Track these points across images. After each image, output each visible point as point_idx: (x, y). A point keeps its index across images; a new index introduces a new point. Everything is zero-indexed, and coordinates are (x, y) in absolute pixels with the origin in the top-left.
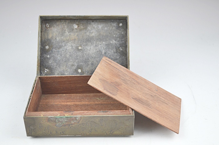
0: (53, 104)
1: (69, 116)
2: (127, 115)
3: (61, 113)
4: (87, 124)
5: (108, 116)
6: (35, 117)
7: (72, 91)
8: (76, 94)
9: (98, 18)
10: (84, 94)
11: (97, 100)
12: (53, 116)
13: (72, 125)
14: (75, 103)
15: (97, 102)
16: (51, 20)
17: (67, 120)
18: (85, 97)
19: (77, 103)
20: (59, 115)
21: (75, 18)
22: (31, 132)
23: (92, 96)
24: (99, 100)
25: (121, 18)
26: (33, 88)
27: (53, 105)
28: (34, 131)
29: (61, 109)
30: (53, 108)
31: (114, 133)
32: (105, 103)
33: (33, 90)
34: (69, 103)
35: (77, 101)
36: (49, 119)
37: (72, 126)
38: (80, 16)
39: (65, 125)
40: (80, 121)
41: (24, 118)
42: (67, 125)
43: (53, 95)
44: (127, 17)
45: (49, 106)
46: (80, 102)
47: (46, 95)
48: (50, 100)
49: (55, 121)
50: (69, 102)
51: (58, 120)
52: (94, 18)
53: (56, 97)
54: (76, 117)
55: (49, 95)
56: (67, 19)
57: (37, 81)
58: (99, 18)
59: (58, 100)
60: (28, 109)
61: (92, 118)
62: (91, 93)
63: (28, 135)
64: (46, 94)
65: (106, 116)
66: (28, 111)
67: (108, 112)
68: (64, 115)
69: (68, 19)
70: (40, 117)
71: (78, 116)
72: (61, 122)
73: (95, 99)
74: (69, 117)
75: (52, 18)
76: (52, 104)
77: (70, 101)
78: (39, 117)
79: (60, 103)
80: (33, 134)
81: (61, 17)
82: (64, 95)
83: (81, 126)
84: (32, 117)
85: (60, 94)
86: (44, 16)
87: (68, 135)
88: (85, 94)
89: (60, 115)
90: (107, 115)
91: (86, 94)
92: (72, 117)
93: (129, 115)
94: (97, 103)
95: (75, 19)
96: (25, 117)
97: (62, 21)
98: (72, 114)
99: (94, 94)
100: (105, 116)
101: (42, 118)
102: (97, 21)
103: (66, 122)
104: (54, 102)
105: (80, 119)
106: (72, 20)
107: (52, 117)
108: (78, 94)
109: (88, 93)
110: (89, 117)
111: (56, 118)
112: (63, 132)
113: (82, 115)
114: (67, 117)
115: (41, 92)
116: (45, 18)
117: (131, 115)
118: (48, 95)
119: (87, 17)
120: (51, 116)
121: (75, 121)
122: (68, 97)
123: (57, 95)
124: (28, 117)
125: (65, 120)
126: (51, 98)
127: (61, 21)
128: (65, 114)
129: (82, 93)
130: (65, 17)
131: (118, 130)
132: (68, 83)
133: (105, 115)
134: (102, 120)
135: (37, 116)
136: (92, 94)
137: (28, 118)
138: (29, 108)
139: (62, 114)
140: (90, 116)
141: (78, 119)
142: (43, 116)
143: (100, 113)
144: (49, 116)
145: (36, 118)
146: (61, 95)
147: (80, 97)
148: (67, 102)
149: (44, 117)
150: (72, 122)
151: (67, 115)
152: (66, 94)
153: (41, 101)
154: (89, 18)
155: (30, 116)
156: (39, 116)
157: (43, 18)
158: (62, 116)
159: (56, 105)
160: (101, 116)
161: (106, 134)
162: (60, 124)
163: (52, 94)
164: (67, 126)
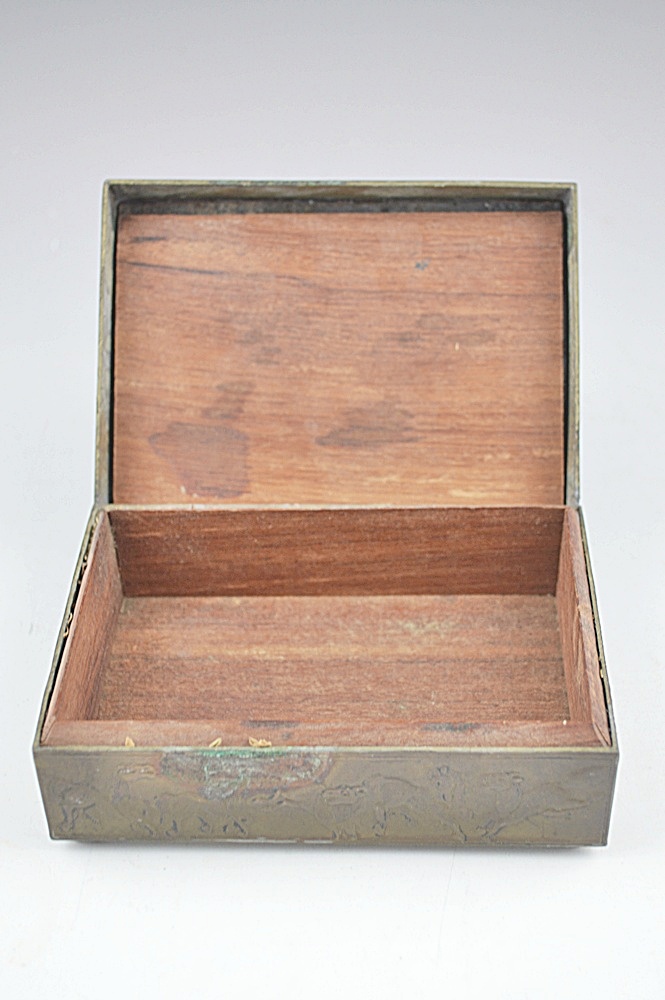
0: (181, 654)
1: (274, 749)
2: (579, 749)
3: (228, 731)
4: (366, 790)
5: (480, 755)
6: (94, 749)
7: (277, 582)
8: (297, 599)
9: (414, 195)
10: (338, 599)
11: (406, 633)
12: (185, 749)
13: (284, 790)
14: (294, 650)
15: (404, 650)
16: (165, 199)
17: (262, 765)
18: (345, 615)
19: (306, 652)
20: (219, 741)
21: (290, 193)
22: (70, 819)
23: (380, 611)
24: (416, 633)
25: (535, 195)
26: (81, 578)
27: (177, 659)
28: (87, 816)
29: (222, 684)
30: (183, 678)
31: (502, 834)
32: (450, 651)
33: (79, 586)
34: (260, 652)
35: (303, 637)
36: (166, 760)
37: (285, 795)
38: (318, 186)
39: (251, 792)
40: (328, 772)
41: (35, 755)
42: (259, 790)
43: (178, 600)
44: (568, 190)
45: (159, 663)
46: (317, 643)
47: (144, 601)
48: (166, 632)
49: (198, 773)
50: (261, 643)
51: (213, 767)
52: (389, 195)
53: (196, 612)
54: (309, 754)
55: (160, 600)
56: (251, 199)
57: (95, 534)
58: (420, 193)
59: (206, 631)
60: (57, 704)
61: (391, 762)
62: (376, 594)
63: (57, 832)
64: (140, 596)
65: (470, 754)
66: (56, 713)
67: (479, 732)
68: (247, 744)
69: (253, 195)
70: (120, 748)
71: (319, 749)
72: (230, 776)
73: (398, 627)
74: (272, 755)
75: (172, 193)
76: (173, 653)
77: (268, 637)
78: (114, 749)
79: (215, 651)
80: (80, 829)
81: (217, 190)
82: (237, 601)
83: (330, 800)
84: (76, 748)
85: (213, 594)
86: (127, 186)
87: (262, 840)
88: (340, 600)
89: (222, 745)
90: (471, 745)
91: (346, 599)
92: (288, 754)
93: (590, 749)
94: (409, 651)
95: (290, 199)
96: (39, 749)
97: (222, 206)
98: (288, 739)
99: (391, 598)
100: (459, 749)
101: (131, 754)
102: (405, 209)
103: (255, 776)
104: (185, 642)
105: (330, 767)
106: (276, 199)
107: (183, 753)
108: (306, 599)
109: (359, 595)
110: (378, 754)
111: (204, 759)
112: (236, 824)
113: (340, 744)
114: (261, 756)
115: (119, 587)
116: (133, 191)
117: (601, 750)
118: (154, 600)
119: (354, 187)
120: (179, 749)
121: (302, 776)
122: (254, 612)
123: (198, 599)
124: (58, 748)
125: (251, 770)
126: (170, 621)
127: (216, 208)
128: (251, 739)
129: (329, 595)
130: (239, 186)
131: (527, 819)
132: (256, 545)
133: (463, 744)
134: (444, 771)
135: (103, 743)
136: (379, 599)
137: (55, 753)
138: (60, 696)
139: (236, 737)
140: (384, 749)
141: (317, 762)
142: (133, 744)
143: (435, 734)
144: (166, 744)
145: (97, 753)
146: (219, 600)
147: (317, 614)
148: (250, 645)
149: (140, 748)
150: (289, 778)
151: (260, 743)
152: (245, 598)
153: (120, 633)
154: (366, 193)
155: (66, 744)
156: (116, 744)
157: (126, 190)
158: (233, 749)
159: (196, 659)
160: (439, 753)
161: (461, 838)
162: (224, 785)
163: (175, 595)
164: (258, 796)
